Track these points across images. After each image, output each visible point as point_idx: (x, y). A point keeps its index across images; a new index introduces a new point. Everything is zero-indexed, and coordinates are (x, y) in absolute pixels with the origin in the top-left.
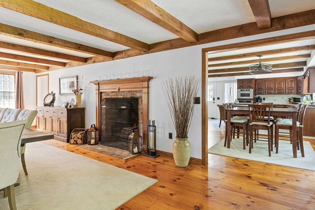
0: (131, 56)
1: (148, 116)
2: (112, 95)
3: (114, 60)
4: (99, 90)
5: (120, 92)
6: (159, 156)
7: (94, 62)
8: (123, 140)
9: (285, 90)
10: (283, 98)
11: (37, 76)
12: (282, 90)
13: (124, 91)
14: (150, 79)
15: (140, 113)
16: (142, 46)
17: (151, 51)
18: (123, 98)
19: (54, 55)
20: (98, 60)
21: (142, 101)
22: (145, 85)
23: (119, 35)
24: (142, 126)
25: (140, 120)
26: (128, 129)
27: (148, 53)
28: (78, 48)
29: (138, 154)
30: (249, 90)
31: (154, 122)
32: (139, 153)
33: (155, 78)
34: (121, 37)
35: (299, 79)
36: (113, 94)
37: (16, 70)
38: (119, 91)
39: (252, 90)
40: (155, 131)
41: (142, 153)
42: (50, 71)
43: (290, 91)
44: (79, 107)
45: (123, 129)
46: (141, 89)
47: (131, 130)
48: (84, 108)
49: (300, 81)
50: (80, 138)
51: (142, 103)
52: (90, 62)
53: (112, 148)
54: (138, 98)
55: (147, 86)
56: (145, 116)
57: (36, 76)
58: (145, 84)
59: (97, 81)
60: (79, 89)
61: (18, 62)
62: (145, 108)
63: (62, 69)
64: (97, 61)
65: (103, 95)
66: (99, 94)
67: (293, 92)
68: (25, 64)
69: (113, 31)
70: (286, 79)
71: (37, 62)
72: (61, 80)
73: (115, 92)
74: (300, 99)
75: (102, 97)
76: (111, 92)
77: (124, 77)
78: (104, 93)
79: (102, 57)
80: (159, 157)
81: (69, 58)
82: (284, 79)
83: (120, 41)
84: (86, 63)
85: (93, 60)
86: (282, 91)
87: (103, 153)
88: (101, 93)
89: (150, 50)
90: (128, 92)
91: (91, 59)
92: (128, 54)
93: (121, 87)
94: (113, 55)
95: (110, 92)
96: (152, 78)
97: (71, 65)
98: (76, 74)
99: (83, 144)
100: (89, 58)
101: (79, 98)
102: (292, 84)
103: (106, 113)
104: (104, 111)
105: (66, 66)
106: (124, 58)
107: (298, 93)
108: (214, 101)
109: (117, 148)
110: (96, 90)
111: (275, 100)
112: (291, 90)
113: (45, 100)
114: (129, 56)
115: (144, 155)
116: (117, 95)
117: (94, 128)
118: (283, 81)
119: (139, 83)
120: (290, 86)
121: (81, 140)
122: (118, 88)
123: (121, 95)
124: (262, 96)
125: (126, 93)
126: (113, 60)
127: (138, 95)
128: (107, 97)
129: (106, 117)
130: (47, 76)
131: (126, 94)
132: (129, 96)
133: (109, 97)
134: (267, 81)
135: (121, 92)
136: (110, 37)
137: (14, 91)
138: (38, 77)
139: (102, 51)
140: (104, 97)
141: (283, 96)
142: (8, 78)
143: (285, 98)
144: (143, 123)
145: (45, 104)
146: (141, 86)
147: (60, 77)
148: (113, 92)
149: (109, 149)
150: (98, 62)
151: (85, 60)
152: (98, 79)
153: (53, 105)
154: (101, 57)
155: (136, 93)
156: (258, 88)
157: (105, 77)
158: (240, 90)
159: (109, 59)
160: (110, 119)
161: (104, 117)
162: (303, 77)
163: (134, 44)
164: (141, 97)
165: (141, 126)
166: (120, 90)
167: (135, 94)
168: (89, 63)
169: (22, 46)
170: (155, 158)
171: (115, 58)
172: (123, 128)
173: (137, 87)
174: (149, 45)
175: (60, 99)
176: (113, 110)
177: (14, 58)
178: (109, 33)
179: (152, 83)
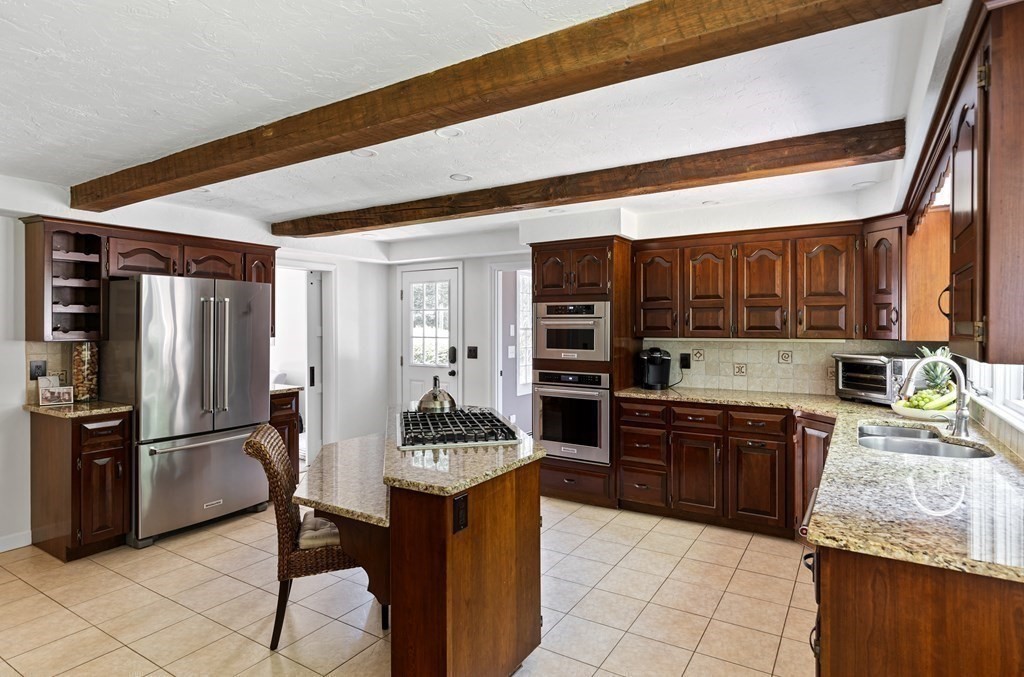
9: (796, 312)
10: (785, 357)
12: (776, 308)
30: (590, 309)
35: (878, 236)
39: (603, 309)
43: (820, 317)
49: (882, 248)
67: (842, 324)
70: (799, 242)
74: (881, 369)
82: (785, 241)
86: (778, 313)
102: (832, 270)
107: (872, 328)
108: (454, 367)
111: (740, 370)
112: (827, 307)
118: (783, 255)
120: (820, 284)
124: (674, 347)
134: (693, 256)
141: (784, 344)
143: (798, 359)
156: (646, 299)
158: (543, 306)
162: (903, 221)
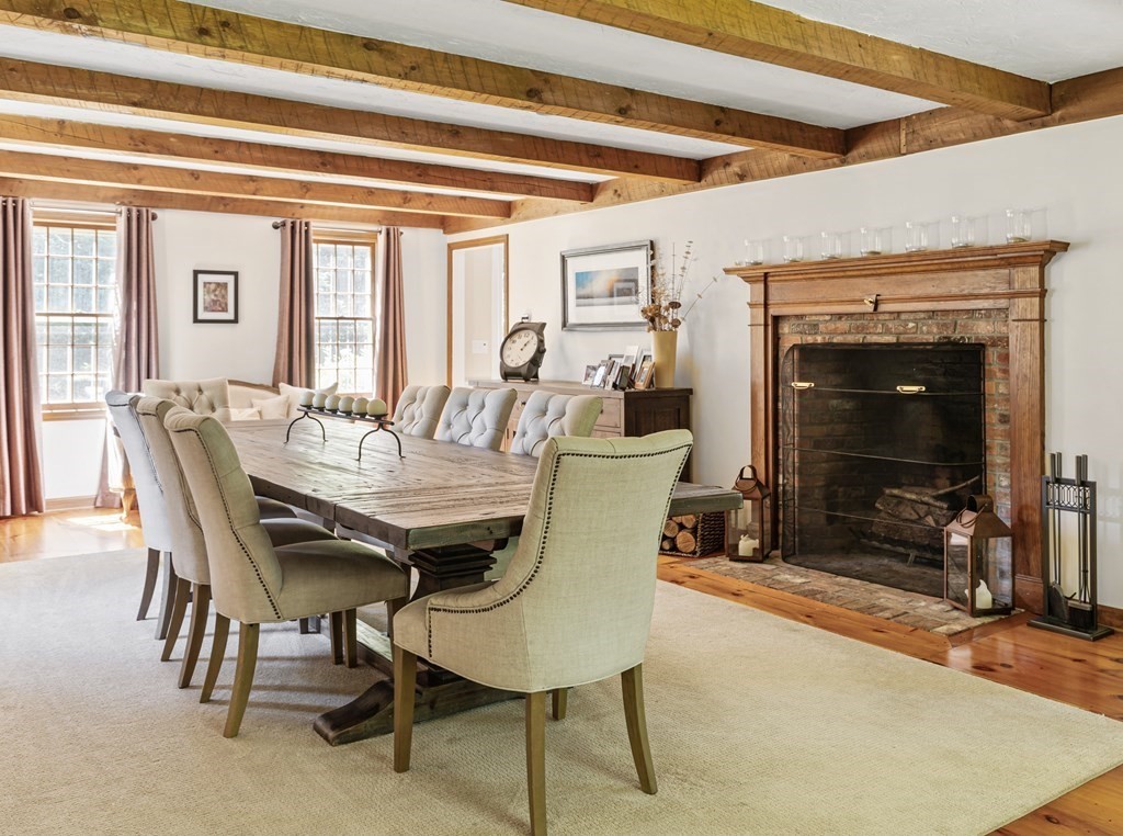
0: (945, 144)
1: (1043, 435)
2: (834, 332)
3: (849, 164)
4: (766, 305)
5: (881, 317)
6: (1112, 633)
7: (742, 177)
8: (887, 546)
11: (451, 247)
13: (899, 313)
14: (1053, 250)
15: (992, 417)
16: (1019, 97)
17: (1058, 114)
18: (898, 344)
19: (585, 159)
20: (763, 167)
21: (1005, 358)
22: (1024, 283)
23: (931, 61)
24: (1005, 482)
25: (996, 450)
26: (914, 497)
27: (1044, 125)
28: (712, 124)
29: (997, 618)
31: (1082, 462)
32: (1003, 613)
33: (1084, 244)
34: (938, 67)
36: (843, 325)
37: (380, 223)
38: (875, 309)
40: (1088, 510)
41: (1013, 612)
42: (515, 221)
44: (668, 384)
45: (883, 493)
46: (1003, 303)
47: (931, 501)
48: (690, 391)
50: (689, 525)
51: (1006, 371)
52: (723, 176)
53: (847, 579)
54: (983, 346)
55: (1036, 286)
56: (1026, 434)
57: (449, 245)
58: (1026, 277)
59: (757, 264)
60: (665, 304)
61: (405, 193)
62: (1026, 395)
63: (575, 210)
64: (756, 174)
65: (785, 329)
66: (766, 325)
68: (427, 200)
69: (909, 48)
71: (491, 189)
72: (570, 261)
73: (850, 315)
75: (779, 339)
76: (828, 318)
77: (901, 245)
78: (793, 321)
79: (787, 156)
80: (1112, 636)
81: (636, 167)
83: (933, 87)
84: (698, 184)
85: (735, 168)
87: (818, 596)
88: (777, 319)
89: (1053, 112)
90: (922, 315)
91: (728, 164)
92: (927, 132)
93: (885, 294)
94: (845, 142)
95: (821, 318)
96: (1065, 246)
97: (625, 194)
98: (644, 236)
99: (704, 555)
100: (715, 158)
101: (667, 343)
103: (800, 416)
104: (790, 408)
105: (598, 199)
106: (904, 154)
109: (872, 582)
110: (752, 305)
113: (506, 352)
114: (930, 144)
115: (1030, 625)
116: (860, 330)
117: (753, 483)
119: (992, 272)
121: (696, 538)
122: (873, 298)
123: (888, 332)
125: (915, 321)
126: (843, 163)
127: (982, 330)
128: (810, 339)
129: (800, 436)
130: (502, 245)
131: (911, 325)
132: (929, 334)
133: (819, 339)
135: (887, 317)
136: (900, 74)
137: (368, 315)
138: (454, 251)
139: (801, 130)
140: (791, 337)
142: (350, 260)
144: (1013, 466)
145: (509, 370)
146: (1002, 288)
147: (565, 248)
148: (840, 316)
149: (838, 584)
150: (762, 178)
151: (696, 171)
152: (760, 258)
153: (536, 376)
154: (782, 155)
155: (970, 322)
157: (761, 249)
159: (821, 162)
160: (818, 445)
161: (791, 434)
163: (990, 90)
164: (1002, 341)
165: (1000, 483)
166: (882, 308)
167: (965, 326)
168: (714, 184)
169: (480, 130)
170: (1095, 639)
171: (854, 153)
172: (887, 491)
173: (976, 292)
174: (1050, 86)
175: (562, 348)
176: (834, 402)
177: (417, 178)
178: (895, 57)
179: (1061, 272)
